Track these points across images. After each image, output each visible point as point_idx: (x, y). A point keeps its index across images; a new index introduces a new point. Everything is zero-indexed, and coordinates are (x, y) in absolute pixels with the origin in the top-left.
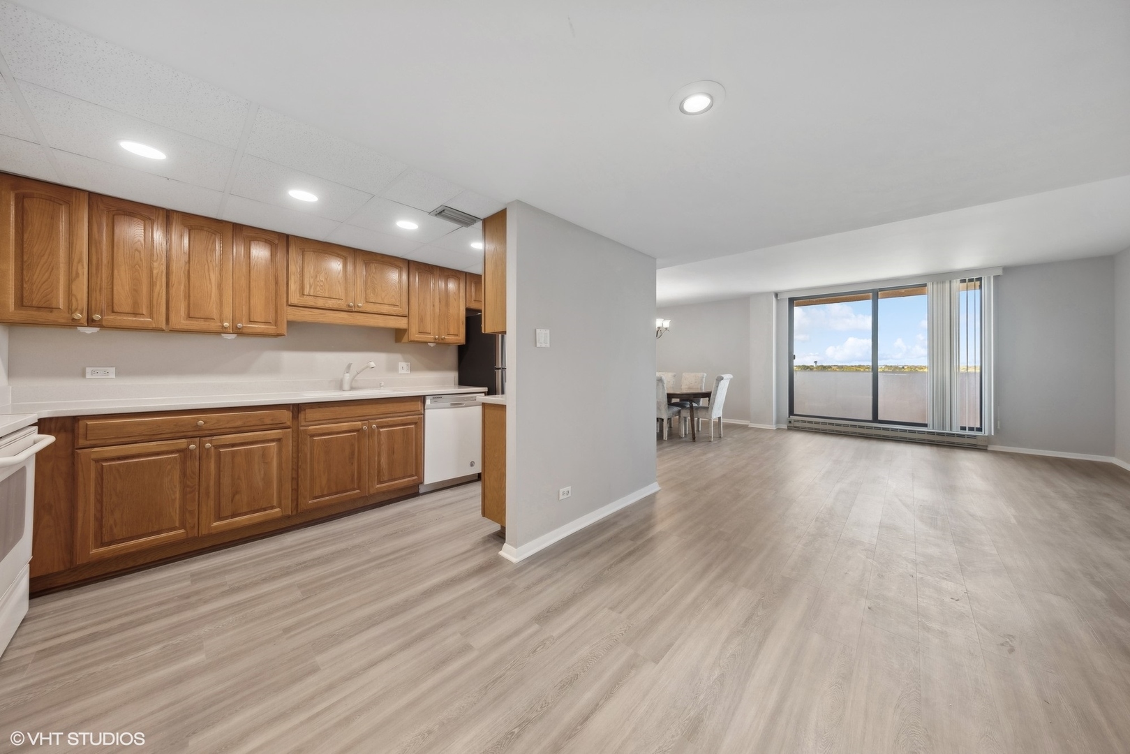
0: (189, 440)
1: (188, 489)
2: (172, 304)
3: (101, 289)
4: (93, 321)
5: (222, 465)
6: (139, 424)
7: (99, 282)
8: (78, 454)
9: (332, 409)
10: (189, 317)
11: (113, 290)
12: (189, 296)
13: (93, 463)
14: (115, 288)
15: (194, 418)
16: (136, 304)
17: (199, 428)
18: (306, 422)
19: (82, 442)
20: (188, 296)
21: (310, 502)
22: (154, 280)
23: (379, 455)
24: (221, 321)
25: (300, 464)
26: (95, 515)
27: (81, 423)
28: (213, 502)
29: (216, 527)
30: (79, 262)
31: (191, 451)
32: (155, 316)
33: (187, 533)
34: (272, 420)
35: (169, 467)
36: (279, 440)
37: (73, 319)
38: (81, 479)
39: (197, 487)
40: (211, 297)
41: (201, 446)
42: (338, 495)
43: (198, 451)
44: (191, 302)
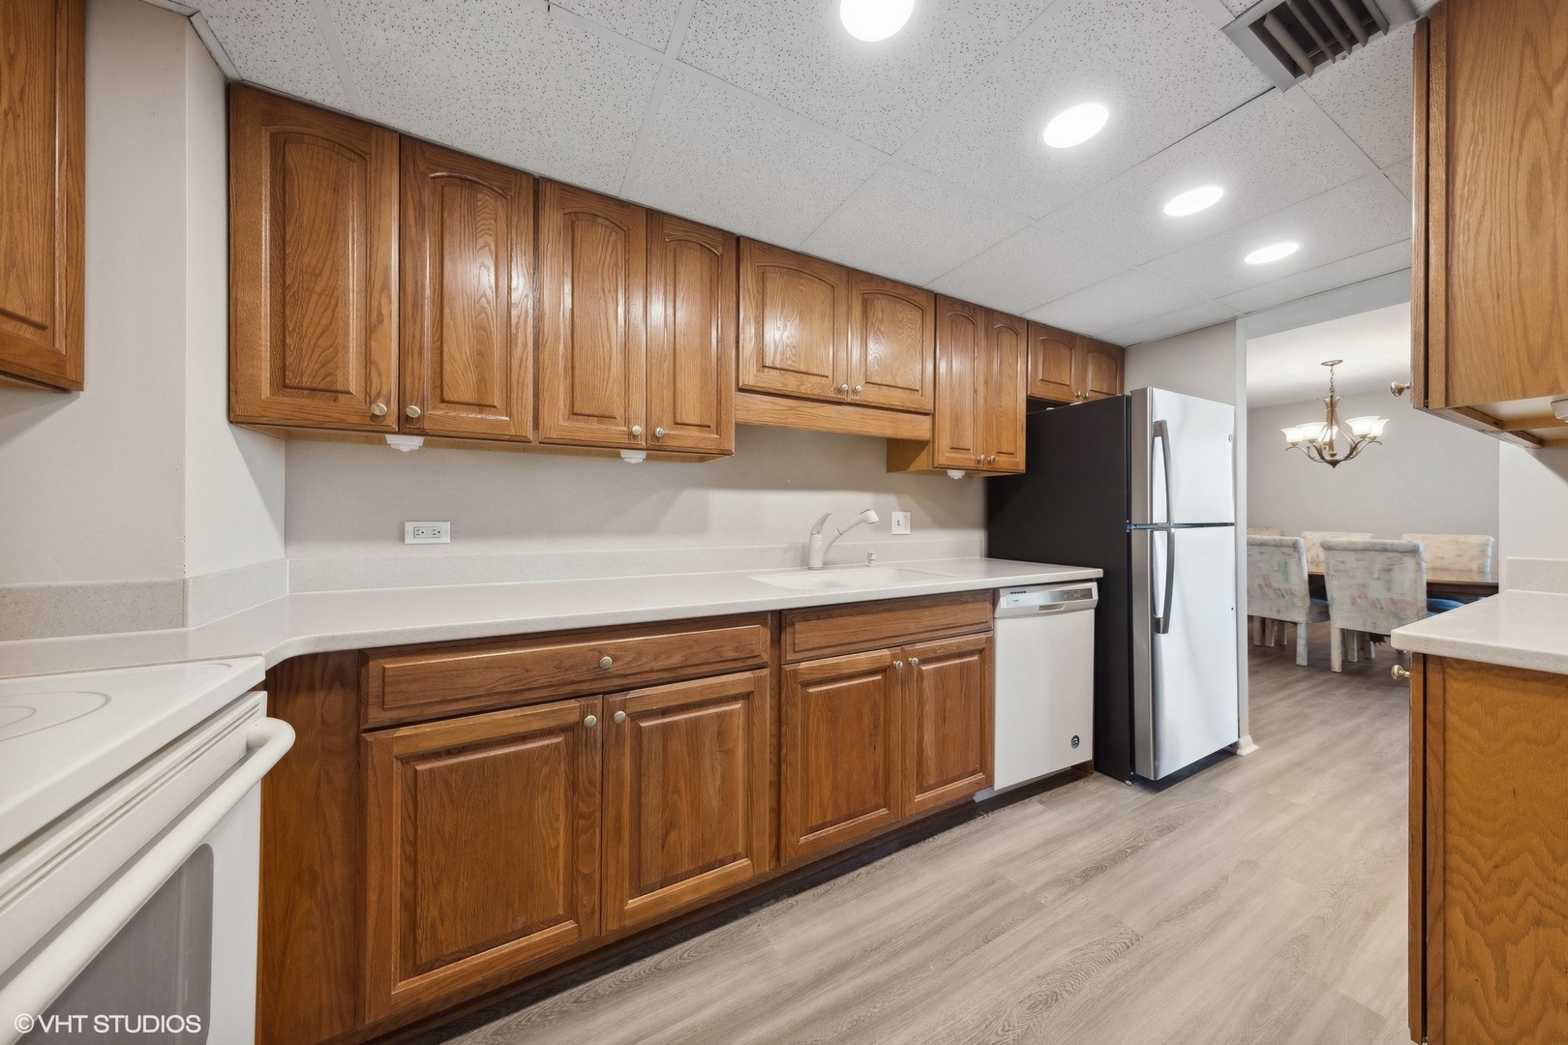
0: (583, 702)
1: (582, 823)
2: (545, 383)
3: (421, 349)
4: (408, 419)
5: (644, 761)
6: (489, 665)
7: (418, 335)
8: (366, 742)
9: (841, 621)
10: (574, 413)
11: (442, 351)
12: (573, 367)
13: (397, 766)
14: (445, 349)
15: (593, 649)
16: (482, 382)
17: (601, 673)
18: (795, 652)
19: (375, 715)
20: (572, 369)
21: (803, 840)
22: (514, 330)
23: (920, 727)
24: (627, 422)
25: (784, 751)
26: (401, 894)
27: (374, 666)
28: (627, 851)
29: (636, 911)
30: (382, 290)
31: (588, 730)
32: (514, 411)
33: (579, 929)
34: (736, 649)
35: (545, 770)
36: (747, 697)
37: (374, 416)
38: (372, 809)
39: (598, 814)
40: (609, 369)
41: (606, 716)
42: (851, 823)
43: (599, 728)
44: (577, 381)
